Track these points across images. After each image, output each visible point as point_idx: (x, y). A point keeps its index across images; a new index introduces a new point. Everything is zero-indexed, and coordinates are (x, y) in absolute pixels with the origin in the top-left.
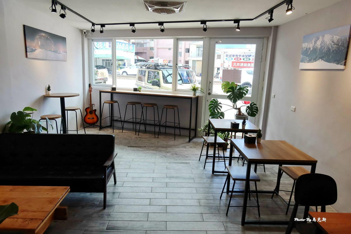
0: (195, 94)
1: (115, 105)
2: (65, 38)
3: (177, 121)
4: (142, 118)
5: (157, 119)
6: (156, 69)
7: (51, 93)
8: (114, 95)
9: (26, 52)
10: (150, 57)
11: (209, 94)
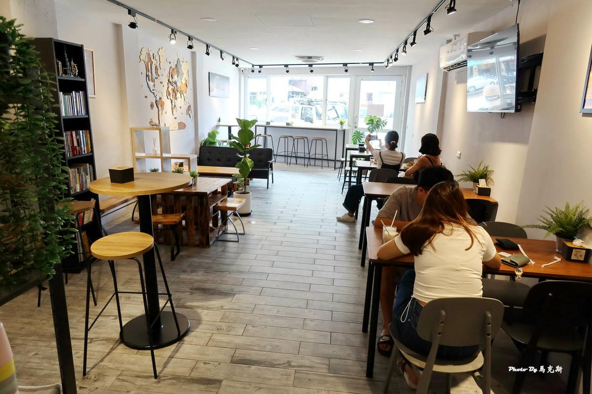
0: (342, 127)
1: (269, 138)
2: (229, 78)
3: (325, 153)
4: (294, 151)
5: (307, 151)
6: (309, 105)
7: (221, 123)
8: (267, 128)
9: (209, 91)
10: (312, 88)
11: (356, 127)
